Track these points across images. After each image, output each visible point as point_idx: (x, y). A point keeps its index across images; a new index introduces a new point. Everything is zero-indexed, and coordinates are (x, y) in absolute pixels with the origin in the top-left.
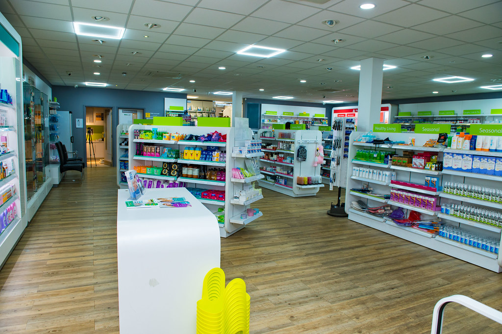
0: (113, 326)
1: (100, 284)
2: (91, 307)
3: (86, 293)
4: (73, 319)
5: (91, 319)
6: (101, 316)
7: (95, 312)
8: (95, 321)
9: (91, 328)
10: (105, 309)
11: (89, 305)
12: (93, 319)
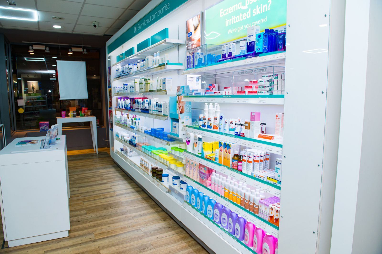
0: (75, 212)
1: (91, 241)
2: (91, 221)
3: (100, 231)
4: (101, 214)
5: (90, 215)
6: (83, 217)
7: (88, 218)
8: (86, 214)
9: (88, 211)
10: (82, 220)
11: (94, 222)
12: (88, 215)
